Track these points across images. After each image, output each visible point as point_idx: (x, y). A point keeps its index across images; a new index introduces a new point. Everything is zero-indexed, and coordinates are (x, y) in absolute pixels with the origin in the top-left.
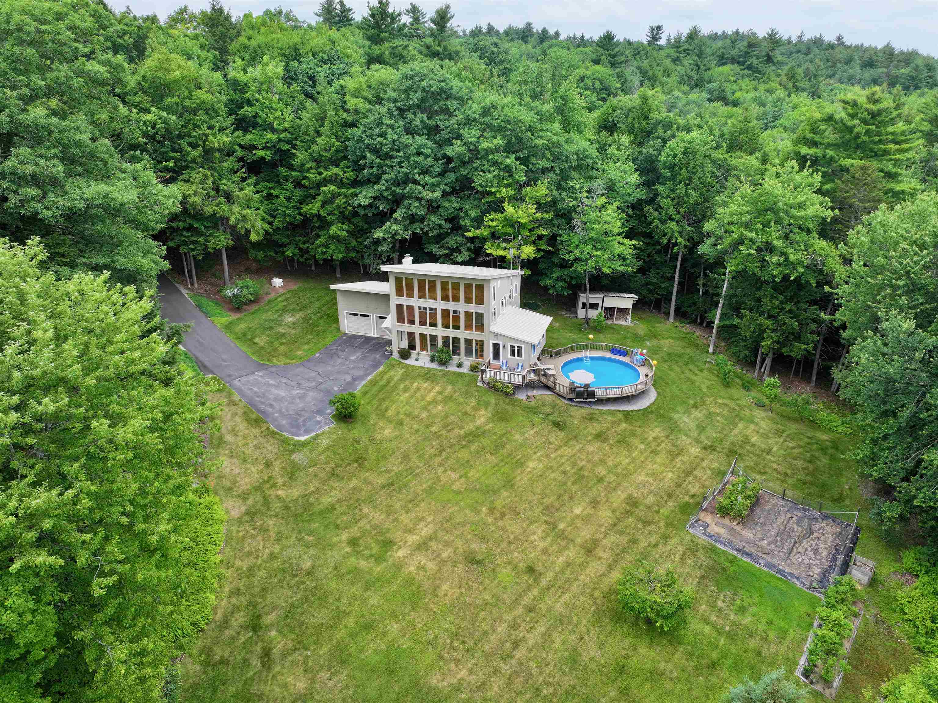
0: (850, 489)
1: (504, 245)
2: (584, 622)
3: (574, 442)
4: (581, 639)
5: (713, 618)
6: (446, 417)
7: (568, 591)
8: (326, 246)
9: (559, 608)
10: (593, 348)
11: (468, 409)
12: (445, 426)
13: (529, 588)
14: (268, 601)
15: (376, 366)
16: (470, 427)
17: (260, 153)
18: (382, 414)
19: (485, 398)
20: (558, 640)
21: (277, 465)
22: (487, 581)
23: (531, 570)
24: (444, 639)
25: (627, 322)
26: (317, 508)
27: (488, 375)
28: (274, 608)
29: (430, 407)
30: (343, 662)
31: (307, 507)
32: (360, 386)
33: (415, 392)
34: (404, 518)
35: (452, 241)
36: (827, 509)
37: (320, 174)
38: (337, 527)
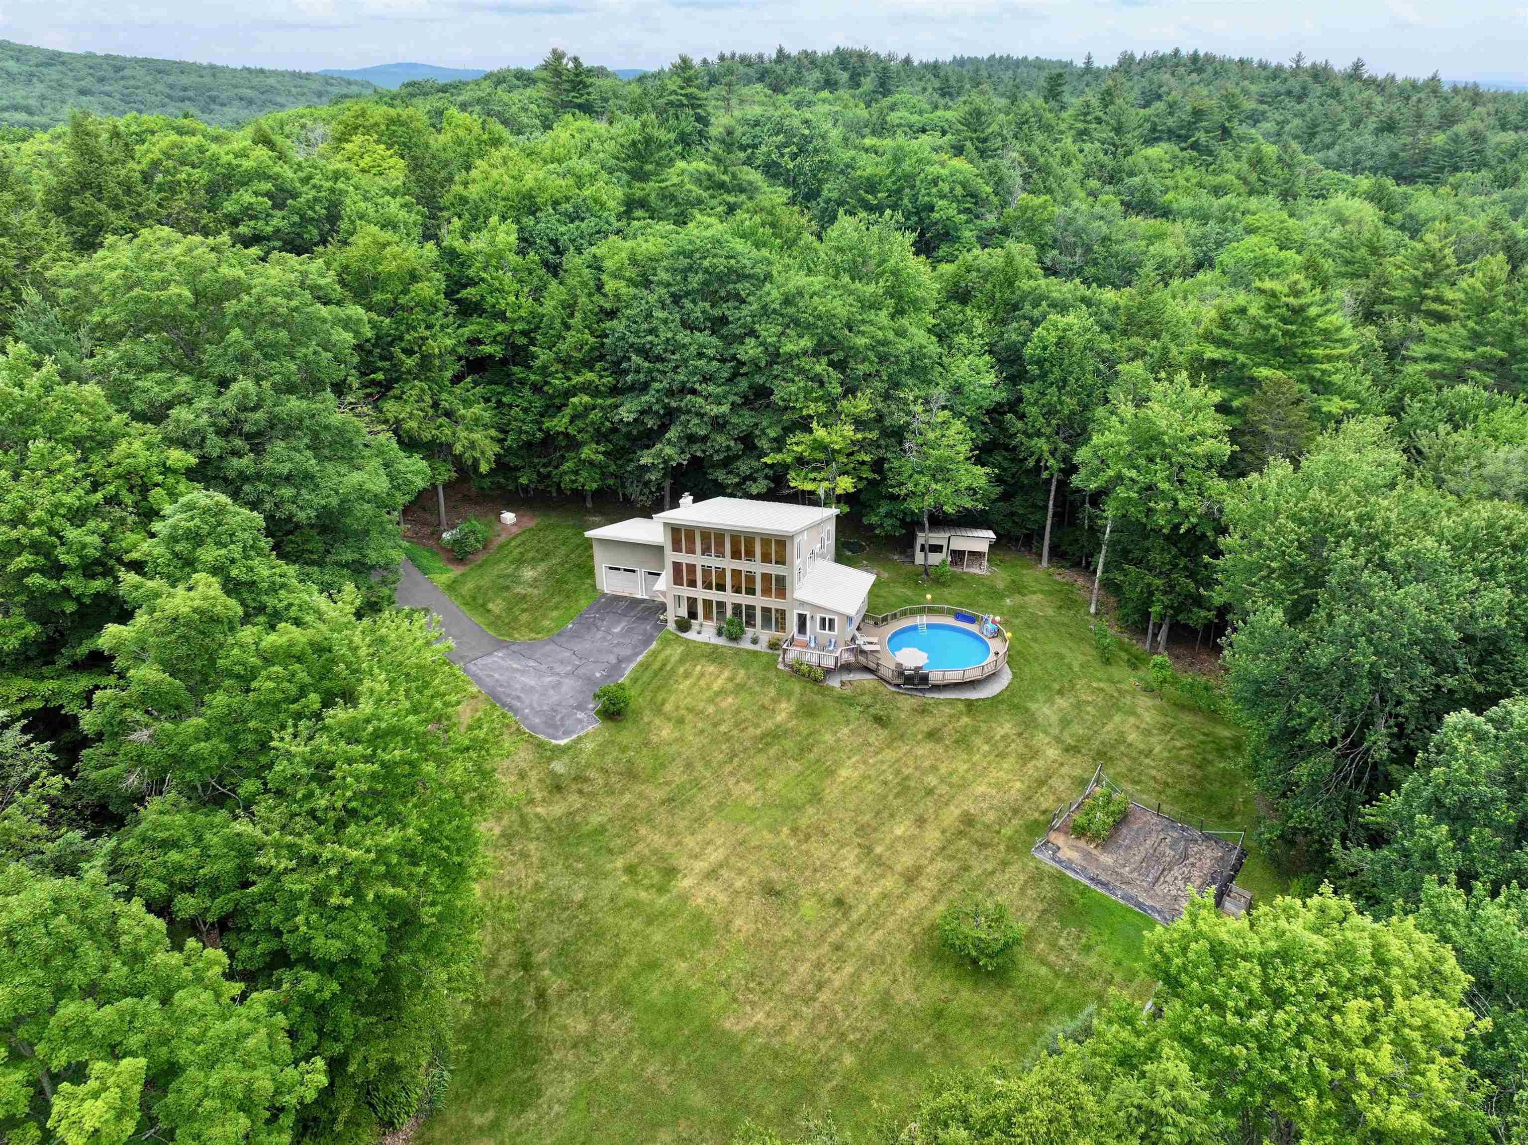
0: (1245, 802)
1: (811, 476)
2: (900, 961)
3: (900, 743)
4: (895, 981)
5: (1052, 958)
6: (738, 712)
7: (883, 926)
8: (576, 473)
9: (871, 945)
10: (931, 611)
11: (766, 701)
12: (737, 725)
13: (836, 924)
14: (539, 937)
15: (647, 642)
16: (770, 724)
17: (488, 349)
18: (658, 710)
19: (786, 686)
20: (867, 982)
21: (533, 776)
22: (788, 915)
23: (839, 902)
24: (738, 980)
25: (981, 570)
26: (585, 829)
27: (793, 654)
28: (545, 946)
29: (718, 700)
30: (628, 1004)
31: (573, 827)
32: (629, 669)
33: (699, 679)
34: (690, 842)
35: (744, 467)
36: (1212, 828)
37: (569, 379)
38: (610, 851)
